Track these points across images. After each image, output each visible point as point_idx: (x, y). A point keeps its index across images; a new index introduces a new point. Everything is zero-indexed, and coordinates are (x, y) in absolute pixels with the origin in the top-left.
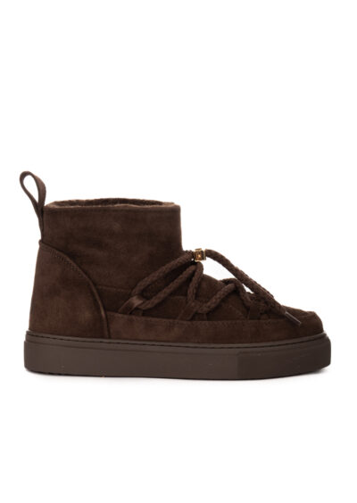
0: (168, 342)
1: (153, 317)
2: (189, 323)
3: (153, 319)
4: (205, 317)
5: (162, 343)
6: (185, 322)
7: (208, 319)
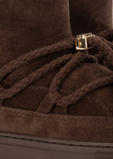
0: (30, 135)
1: (13, 107)
2: (48, 116)
3: (13, 110)
4: (65, 110)
5: (23, 137)
6: (43, 115)
7: (68, 113)
